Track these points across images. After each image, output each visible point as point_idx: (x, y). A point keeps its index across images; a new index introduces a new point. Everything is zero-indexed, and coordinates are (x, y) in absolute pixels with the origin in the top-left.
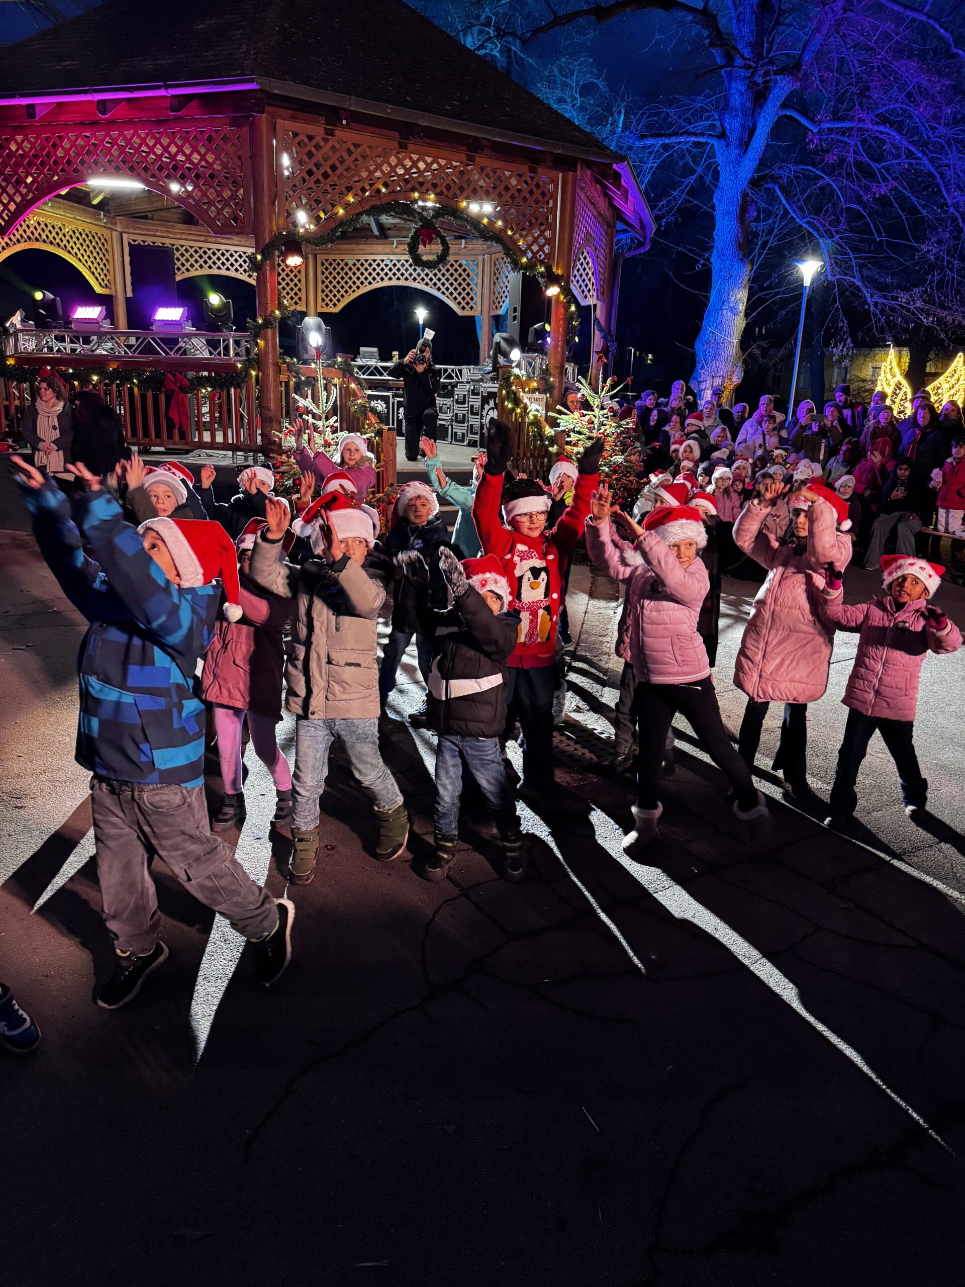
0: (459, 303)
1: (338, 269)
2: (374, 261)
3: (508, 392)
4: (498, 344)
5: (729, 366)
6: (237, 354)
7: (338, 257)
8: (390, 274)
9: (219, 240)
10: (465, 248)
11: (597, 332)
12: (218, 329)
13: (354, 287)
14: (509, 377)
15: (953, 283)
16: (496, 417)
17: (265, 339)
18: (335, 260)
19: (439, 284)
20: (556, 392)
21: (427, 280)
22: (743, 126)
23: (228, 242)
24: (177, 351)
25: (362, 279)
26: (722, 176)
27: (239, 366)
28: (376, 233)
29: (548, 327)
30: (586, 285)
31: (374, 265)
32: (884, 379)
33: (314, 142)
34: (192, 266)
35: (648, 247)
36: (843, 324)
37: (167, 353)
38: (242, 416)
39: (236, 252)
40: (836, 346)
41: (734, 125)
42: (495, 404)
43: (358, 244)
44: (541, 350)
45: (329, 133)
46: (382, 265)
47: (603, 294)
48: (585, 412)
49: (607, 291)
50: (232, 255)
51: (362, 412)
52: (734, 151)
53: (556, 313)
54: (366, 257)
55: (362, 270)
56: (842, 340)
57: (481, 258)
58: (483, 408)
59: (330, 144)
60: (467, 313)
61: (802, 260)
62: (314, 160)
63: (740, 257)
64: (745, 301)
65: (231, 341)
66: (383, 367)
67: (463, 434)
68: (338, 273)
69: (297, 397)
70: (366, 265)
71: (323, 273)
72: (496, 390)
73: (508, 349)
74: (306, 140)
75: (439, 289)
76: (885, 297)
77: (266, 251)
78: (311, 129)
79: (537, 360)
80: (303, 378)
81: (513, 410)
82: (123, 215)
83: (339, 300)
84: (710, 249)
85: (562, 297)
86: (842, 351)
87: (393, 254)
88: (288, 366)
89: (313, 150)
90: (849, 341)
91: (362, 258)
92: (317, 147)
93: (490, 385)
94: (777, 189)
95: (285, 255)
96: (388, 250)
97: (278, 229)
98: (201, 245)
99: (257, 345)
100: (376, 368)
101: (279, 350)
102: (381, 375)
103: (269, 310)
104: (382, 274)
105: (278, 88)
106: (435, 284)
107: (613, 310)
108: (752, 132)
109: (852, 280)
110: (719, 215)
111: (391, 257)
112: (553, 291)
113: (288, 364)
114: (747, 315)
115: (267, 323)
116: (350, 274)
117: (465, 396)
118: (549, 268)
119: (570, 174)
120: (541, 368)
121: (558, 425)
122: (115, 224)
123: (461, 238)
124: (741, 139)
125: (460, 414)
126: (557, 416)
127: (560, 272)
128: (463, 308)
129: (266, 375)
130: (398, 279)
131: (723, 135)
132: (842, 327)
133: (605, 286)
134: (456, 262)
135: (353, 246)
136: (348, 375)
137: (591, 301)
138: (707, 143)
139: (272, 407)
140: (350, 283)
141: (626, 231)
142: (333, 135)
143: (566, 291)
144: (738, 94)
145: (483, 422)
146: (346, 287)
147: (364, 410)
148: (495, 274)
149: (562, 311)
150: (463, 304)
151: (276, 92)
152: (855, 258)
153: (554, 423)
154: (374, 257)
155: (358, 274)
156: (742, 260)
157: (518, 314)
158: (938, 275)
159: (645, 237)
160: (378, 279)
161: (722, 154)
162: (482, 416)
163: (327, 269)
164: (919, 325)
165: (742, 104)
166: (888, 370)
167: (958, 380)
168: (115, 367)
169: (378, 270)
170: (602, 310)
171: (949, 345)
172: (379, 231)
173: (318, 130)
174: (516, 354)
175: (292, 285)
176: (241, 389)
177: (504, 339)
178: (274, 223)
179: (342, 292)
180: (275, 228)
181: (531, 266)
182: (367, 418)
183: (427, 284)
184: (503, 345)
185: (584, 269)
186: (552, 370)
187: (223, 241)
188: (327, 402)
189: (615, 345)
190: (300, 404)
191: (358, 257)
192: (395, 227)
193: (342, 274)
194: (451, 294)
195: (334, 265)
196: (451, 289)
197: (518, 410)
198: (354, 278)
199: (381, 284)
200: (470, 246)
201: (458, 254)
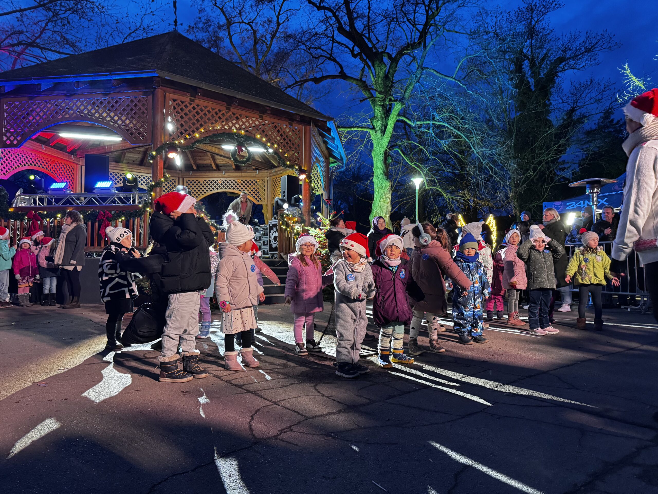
0: (256, 199)
1: (195, 184)
3: (283, 222)
4: (277, 202)
7: (195, 179)
8: (221, 186)
10: (258, 174)
14: (283, 216)
16: (277, 235)
17: (156, 192)
20: (307, 223)
22: (382, 124)
24: (107, 203)
25: (207, 189)
26: (375, 145)
27: (141, 206)
28: (214, 167)
29: (301, 197)
31: (213, 182)
33: (184, 104)
34: (118, 182)
37: (101, 204)
38: (140, 233)
41: (378, 124)
42: (277, 229)
43: (205, 173)
44: (298, 206)
45: (193, 101)
46: (217, 182)
47: (325, 188)
49: (327, 188)
52: (379, 135)
53: (305, 189)
54: (209, 179)
55: (207, 185)
56: (436, 215)
57: (266, 178)
58: (270, 232)
59: (192, 106)
61: (413, 178)
62: (184, 112)
63: (386, 178)
64: (390, 198)
65: (137, 196)
68: (195, 186)
73: (282, 203)
74: (180, 103)
77: (158, 150)
78: (183, 98)
79: (297, 210)
81: (286, 230)
85: (307, 180)
87: (223, 177)
89: (184, 107)
91: (207, 179)
92: (186, 106)
94: (399, 150)
95: (167, 152)
96: (220, 176)
97: (165, 141)
99: (151, 195)
103: (159, 178)
104: (217, 187)
105: (168, 76)
108: (386, 127)
109: (437, 188)
110: (375, 161)
111: (222, 179)
112: (303, 177)
116: (201, 187)
118: (300, 167)
119: (308, 126)
123: (256, 169)
124: (381, 130)
127: (305, 169)
128: (258, 201)
130: (226, 188)
131: (373, 128)
133: (327, 185)
134: (254, 180)
135: (203, 174)
137: (320, 192)
138: (367, 132)
140: (201, 191)
141: (335, 162)
142: (194, 102)
143: (309, 177)
144: (378, 111)
146: (199, 193)
148: (273, 185)
149: (308, 186)
150: (258, 199)
151: (166, 78)
154: (213, 179)
155: (205, 187)
156: (387, 180)
157: (286, 194)
160: (215, 189)
161: (374, 136)
163: (189, 184)
165: (381, 115)
169: (215, 184)
170: (325, 196)
172: (216, 167)
173: (187, 99)
174: (286, 206)
176: (141, 217)
177: (280, 199)
178: (163, 138)
179: (197, 195)
180: (163, 140)
181: (292, 166)
186: (304, 213)
191: (205, 179)
192: (224, 165)
193: (197, 187)
195: (193, 182)
196: (252, 193)
197: (288, 229)
198: (203, 189)
199: (217, 191)
200: (261, 173)
201: (255, 177)
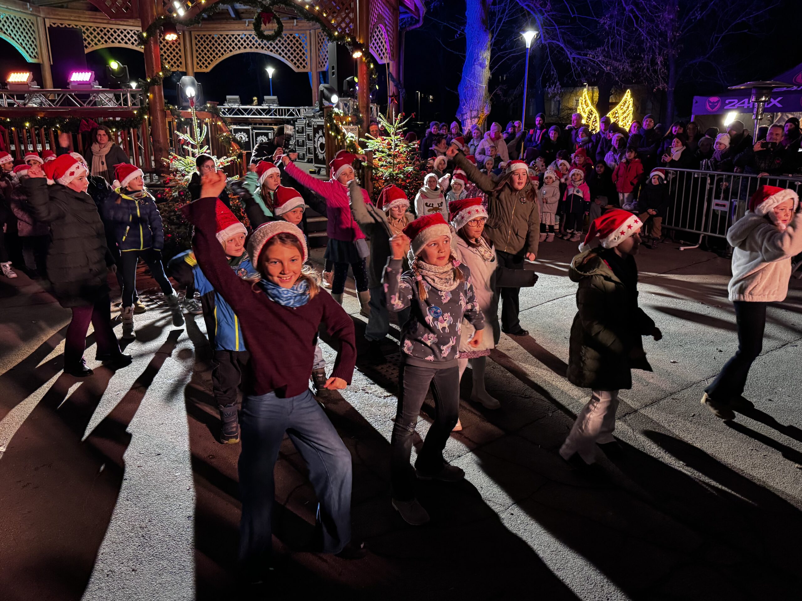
0: (295, 64)
1: (207, 42)
2: (233, 35)
3: (331, 125)
4: (322, 91)
5: (481, 103)
6: (134, 104)
7: (207, 33)
8: (245, 44)
9: (118, 22)
10: (297, 25)
11: (391, 82)
12: (119, 87)
13: (220, 54)
14: (331, 115)
15: (621, 43)
16: (324, 143)
17: (153, 93)
18: (204, 35)
19: (280, 51)
20: (365, 124)
21: (271, 48)
23: (125, 23)
24: (89, 104)
25: (225, 48)
27: (135, 112)
28: (233, 15)
29: (356, 80)
30: (382, 50)
31: (233, 38)
32: (581, 109)
34: (99, 41)
35: (421, 23)
36: (554, 72)
37: (81, 105)
38: (140, 148)
39: (131, 31)
40: (550, 87)
42: (323, 133)
43: (220, 23)
44: (353, 95)
46: (239, 38)
47: (393, 56)
48: (385, 138)
49: (396, 54)
50: (128, 33)
51: (227, 142)
53: (361, 69)
54: (227, 33)
55: (225, 41)
56: (554, 83)
57: (308, 32)
60: (301, 70)
61: (524, 31)
63: (484, 29)
64: (489, 58)
65: (129, 95)
66: (243, 109)
67: (304, 154)
68: (208, 45)
69: (178, 133)
70: (227, 38)
71: (197, 45)
72: (323, 124)
73: (329, 95)
75: (280, 54)
76: (580, 54)
77: (150, 30)
79: (351, 102)
80: (183, 119)
81: (336, 137)
82: (45, 5)
83: (209, 63)
84: (464, 24)
85: (364, 59)
86: (554, 90)
87: (246, 30)
88: (171, 111)
90: (558, 84)
91: (224, 33)
93: (320, 120)
95: (164, 32)
96: (242, 28)
97: (158, 14)
98: (105, 26)
99: (148, 97)
100: (239, 110)
101: (164, 101)
102: (243, 114)
103: (155, 72)
104: (239, 45)
106: (277, 51)
107: (401, 67)
109: (558, 43)
111: (245, 32)
112: (357, 55)
113: (171, 110)
114: (491, 68)
115: (154, 81)
116: (216, 45)
117: (303, 128)
118: (353, 39)
120: (353, 108)
121: (367, 147)
122: (39, 12)
123: (293, 18)
125: (301, 141)
126: (366, 140)
127: (361, 42)
128: (298, 67)
129: (155, 118)
130: (251, 47)
132: (553, 74)
133: (394, 51)
134: (291, 35)
135: (217, 25)
136: (216, 116)
137: (385, 61)
139: (162, 141)
140: (217, 51)
141: (406, 13)
143: (367, 54)
145: (316, 146)
146: (214, 54)
147: (228, 141)
148: (319, 43)
149: (365, 68)
150: (298, 64)
152: (559, 29)
153: (364, 146)
154: (233, 33)
155: (222, 45)
156: (486, 31)
157: (335, 70)
158: (612, 39)
159: (419, 17)
160: (236, 48)
162: (314, 142)
163: (199, 41)
164: (602, 72)
166: (584, 102)
167: (628, 107)
168: (42, 116)
169: (236, 41)
170: (393, 67)
171: (621, 85)
172: (235, 14)
174: (335, 99)
175: (174, 53)
176: (138, 128)
177: (326, 88)
178: (155, 10)
179: (211, 57)
180: (155, 14)
181: (341, 37)
182: (230, 145)
183: (271, 51)
184: (325, 91)
185: (380, 39)
186: (361, 109)
187: (122, 23)
188: (200, 136)
189: (404, 90)
190: (181, 138)
191: (221, 33)
192: (246, 11)
193: (210, 45)
194: (289, 57)
195: (204, 38)
196: (289, 54)
197: (339, 137)
198: (219, 48)
199: (239, 52)
200: (300, 24)
201: (292, 30)
